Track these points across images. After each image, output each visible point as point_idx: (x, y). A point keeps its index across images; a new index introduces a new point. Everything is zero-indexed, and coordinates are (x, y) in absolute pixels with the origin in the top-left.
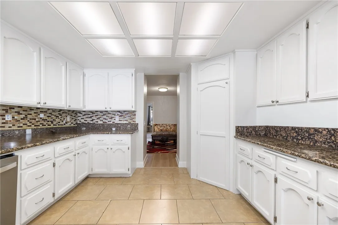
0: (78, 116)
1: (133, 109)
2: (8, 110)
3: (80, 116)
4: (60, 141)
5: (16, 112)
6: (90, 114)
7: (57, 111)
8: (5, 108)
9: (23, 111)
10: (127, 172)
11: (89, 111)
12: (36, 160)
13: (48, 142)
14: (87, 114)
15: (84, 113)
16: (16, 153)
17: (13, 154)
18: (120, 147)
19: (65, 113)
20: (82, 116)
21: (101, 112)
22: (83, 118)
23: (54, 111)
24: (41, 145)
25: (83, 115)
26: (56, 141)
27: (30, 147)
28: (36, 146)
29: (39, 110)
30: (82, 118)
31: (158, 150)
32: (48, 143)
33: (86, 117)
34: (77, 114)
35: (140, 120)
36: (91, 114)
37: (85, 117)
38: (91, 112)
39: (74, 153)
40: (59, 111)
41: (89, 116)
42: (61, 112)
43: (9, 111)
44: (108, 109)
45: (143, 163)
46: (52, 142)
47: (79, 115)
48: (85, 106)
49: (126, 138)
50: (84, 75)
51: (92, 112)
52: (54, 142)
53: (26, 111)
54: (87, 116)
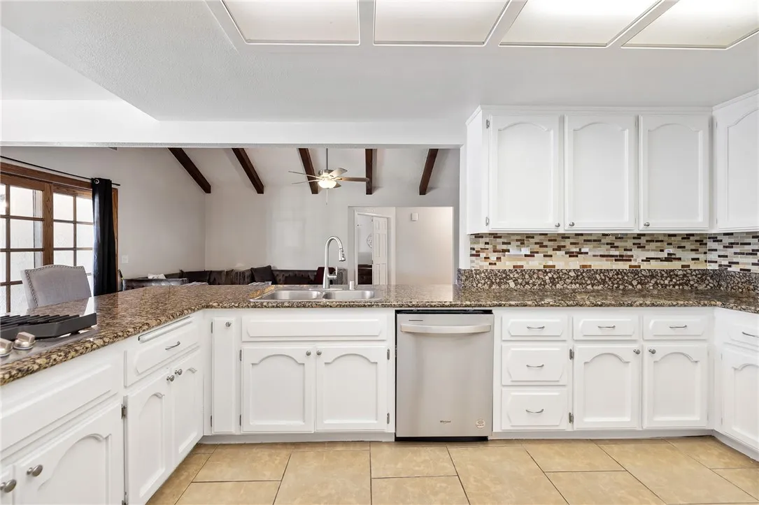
0: (709, 250)
2: (524, 240)
3: (716, 250)
4: (583, 308)
5: (536, 243)
6: (749, 244)
7: (630, 238)
8: (519, 238)
9: (550, 240)
11: (747, 233)
12: (527, 332)
13: (551, 303)
14: (738, 244)
15: (727, 240)
16: (494, 310)
17: (491, 311)
19: (657, 241)
20: (720, 251)
22: (727, 256)
23: (620, 238)
24: (536, 306)
25: (724, 247)
26: (571, 306)
27: (513, 306)
28: (526, 306)
29: (581, 239)
30: (722, 253)
32: (552, 306)
33: (735, 253)
34: (706, 244)
36: (755, 244)
37: (730, 252)
38: (754, 237)
39: (635, 346)
40: (634, 238)
41: (748, 249)
42: (643, 241)
43: (525, 242)
46: (563, 306)
47: (711, 245)
48: (714, 221)
52: (568, 306)
53: (555, 240)
54: (737, 249)
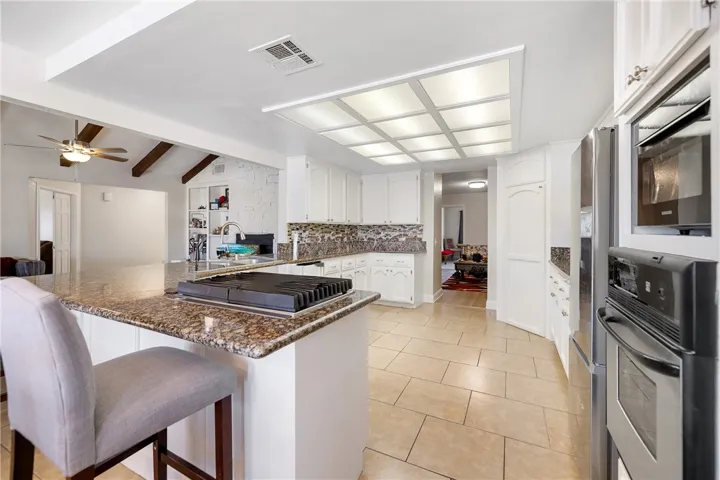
1: (419, 223)
10: (409, 301)
16: (322, 261)
18: (400, 269)
21: (380, 226)
31: (464, 287)
35: (428, 237)
44: (388, 223)
45: (432, 296)
48: (362, 220)
49: (408, 259)
50: (362, 183)
51: (369, 227)
